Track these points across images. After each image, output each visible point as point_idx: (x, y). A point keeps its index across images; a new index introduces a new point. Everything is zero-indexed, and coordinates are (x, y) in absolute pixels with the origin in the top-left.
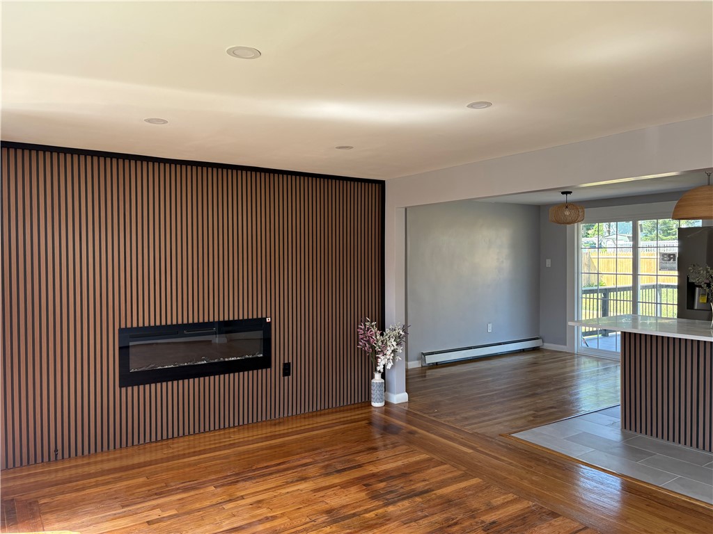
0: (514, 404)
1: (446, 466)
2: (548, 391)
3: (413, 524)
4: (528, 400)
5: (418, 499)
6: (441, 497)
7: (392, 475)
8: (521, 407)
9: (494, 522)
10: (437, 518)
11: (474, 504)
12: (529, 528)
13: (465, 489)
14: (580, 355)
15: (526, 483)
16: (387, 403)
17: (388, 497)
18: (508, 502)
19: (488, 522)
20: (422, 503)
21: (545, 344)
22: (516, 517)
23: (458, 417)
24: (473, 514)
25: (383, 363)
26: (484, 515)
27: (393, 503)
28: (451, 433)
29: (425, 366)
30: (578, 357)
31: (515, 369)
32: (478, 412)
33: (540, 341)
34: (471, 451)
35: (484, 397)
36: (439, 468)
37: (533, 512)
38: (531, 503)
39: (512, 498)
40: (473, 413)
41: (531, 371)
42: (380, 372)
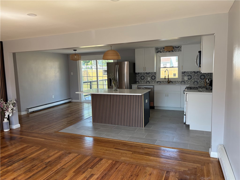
0: (60, 121)
1: (33, 147)
2: (72, 115)
3: (19, 171)
4: (65, 119)
5: (21, 161)
6: (31, 158)
7: (11, 155)
8: (63, 122)
9: (50, 161)
10: (28, 166)
11: (43, 157)
12: (61, 160)
13: (40, 153)
14: (83, 102)
15: (62, 146)
16: (11, 129)
17: (8, 164)
18: (55, 154)
19: (47, 162)
20: (23, 162)
21: (73, 100)
22: (57, 158)
23: (40, 129)
24: (42, 161)
25: (8, 114)
26: (46, 160)
27: (11, 165)
28: (36, 135)
29: (28, 113)
30: (83, 103)
31: (62, 109)
32: (48, 126)
33: (71, 99)
34: (44, 140)
35: (50, 120)
36: (31, 148)
37: (63, 154)
38: (63, 152)
39: (57, 152)
40: (46, 126)
41: (67, 109)
42: (6, 118)
